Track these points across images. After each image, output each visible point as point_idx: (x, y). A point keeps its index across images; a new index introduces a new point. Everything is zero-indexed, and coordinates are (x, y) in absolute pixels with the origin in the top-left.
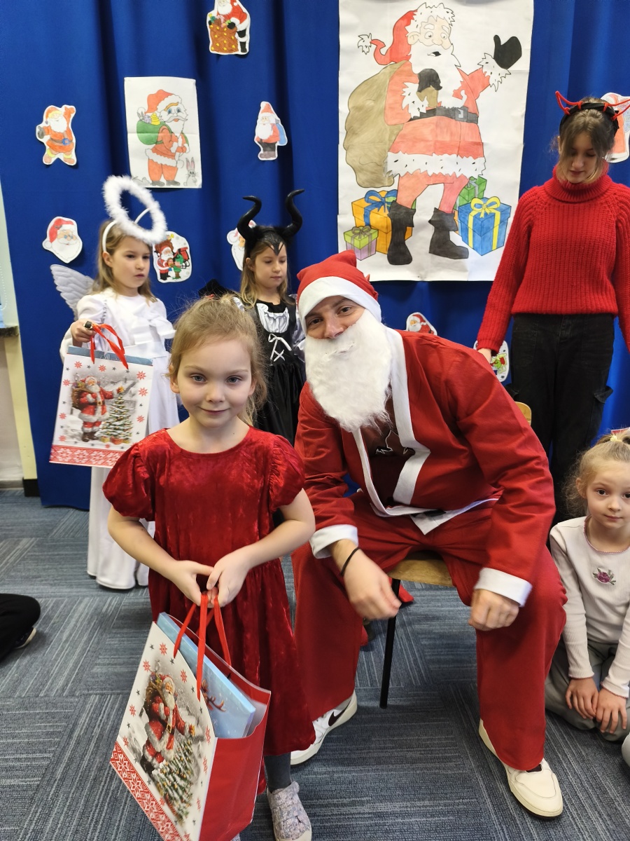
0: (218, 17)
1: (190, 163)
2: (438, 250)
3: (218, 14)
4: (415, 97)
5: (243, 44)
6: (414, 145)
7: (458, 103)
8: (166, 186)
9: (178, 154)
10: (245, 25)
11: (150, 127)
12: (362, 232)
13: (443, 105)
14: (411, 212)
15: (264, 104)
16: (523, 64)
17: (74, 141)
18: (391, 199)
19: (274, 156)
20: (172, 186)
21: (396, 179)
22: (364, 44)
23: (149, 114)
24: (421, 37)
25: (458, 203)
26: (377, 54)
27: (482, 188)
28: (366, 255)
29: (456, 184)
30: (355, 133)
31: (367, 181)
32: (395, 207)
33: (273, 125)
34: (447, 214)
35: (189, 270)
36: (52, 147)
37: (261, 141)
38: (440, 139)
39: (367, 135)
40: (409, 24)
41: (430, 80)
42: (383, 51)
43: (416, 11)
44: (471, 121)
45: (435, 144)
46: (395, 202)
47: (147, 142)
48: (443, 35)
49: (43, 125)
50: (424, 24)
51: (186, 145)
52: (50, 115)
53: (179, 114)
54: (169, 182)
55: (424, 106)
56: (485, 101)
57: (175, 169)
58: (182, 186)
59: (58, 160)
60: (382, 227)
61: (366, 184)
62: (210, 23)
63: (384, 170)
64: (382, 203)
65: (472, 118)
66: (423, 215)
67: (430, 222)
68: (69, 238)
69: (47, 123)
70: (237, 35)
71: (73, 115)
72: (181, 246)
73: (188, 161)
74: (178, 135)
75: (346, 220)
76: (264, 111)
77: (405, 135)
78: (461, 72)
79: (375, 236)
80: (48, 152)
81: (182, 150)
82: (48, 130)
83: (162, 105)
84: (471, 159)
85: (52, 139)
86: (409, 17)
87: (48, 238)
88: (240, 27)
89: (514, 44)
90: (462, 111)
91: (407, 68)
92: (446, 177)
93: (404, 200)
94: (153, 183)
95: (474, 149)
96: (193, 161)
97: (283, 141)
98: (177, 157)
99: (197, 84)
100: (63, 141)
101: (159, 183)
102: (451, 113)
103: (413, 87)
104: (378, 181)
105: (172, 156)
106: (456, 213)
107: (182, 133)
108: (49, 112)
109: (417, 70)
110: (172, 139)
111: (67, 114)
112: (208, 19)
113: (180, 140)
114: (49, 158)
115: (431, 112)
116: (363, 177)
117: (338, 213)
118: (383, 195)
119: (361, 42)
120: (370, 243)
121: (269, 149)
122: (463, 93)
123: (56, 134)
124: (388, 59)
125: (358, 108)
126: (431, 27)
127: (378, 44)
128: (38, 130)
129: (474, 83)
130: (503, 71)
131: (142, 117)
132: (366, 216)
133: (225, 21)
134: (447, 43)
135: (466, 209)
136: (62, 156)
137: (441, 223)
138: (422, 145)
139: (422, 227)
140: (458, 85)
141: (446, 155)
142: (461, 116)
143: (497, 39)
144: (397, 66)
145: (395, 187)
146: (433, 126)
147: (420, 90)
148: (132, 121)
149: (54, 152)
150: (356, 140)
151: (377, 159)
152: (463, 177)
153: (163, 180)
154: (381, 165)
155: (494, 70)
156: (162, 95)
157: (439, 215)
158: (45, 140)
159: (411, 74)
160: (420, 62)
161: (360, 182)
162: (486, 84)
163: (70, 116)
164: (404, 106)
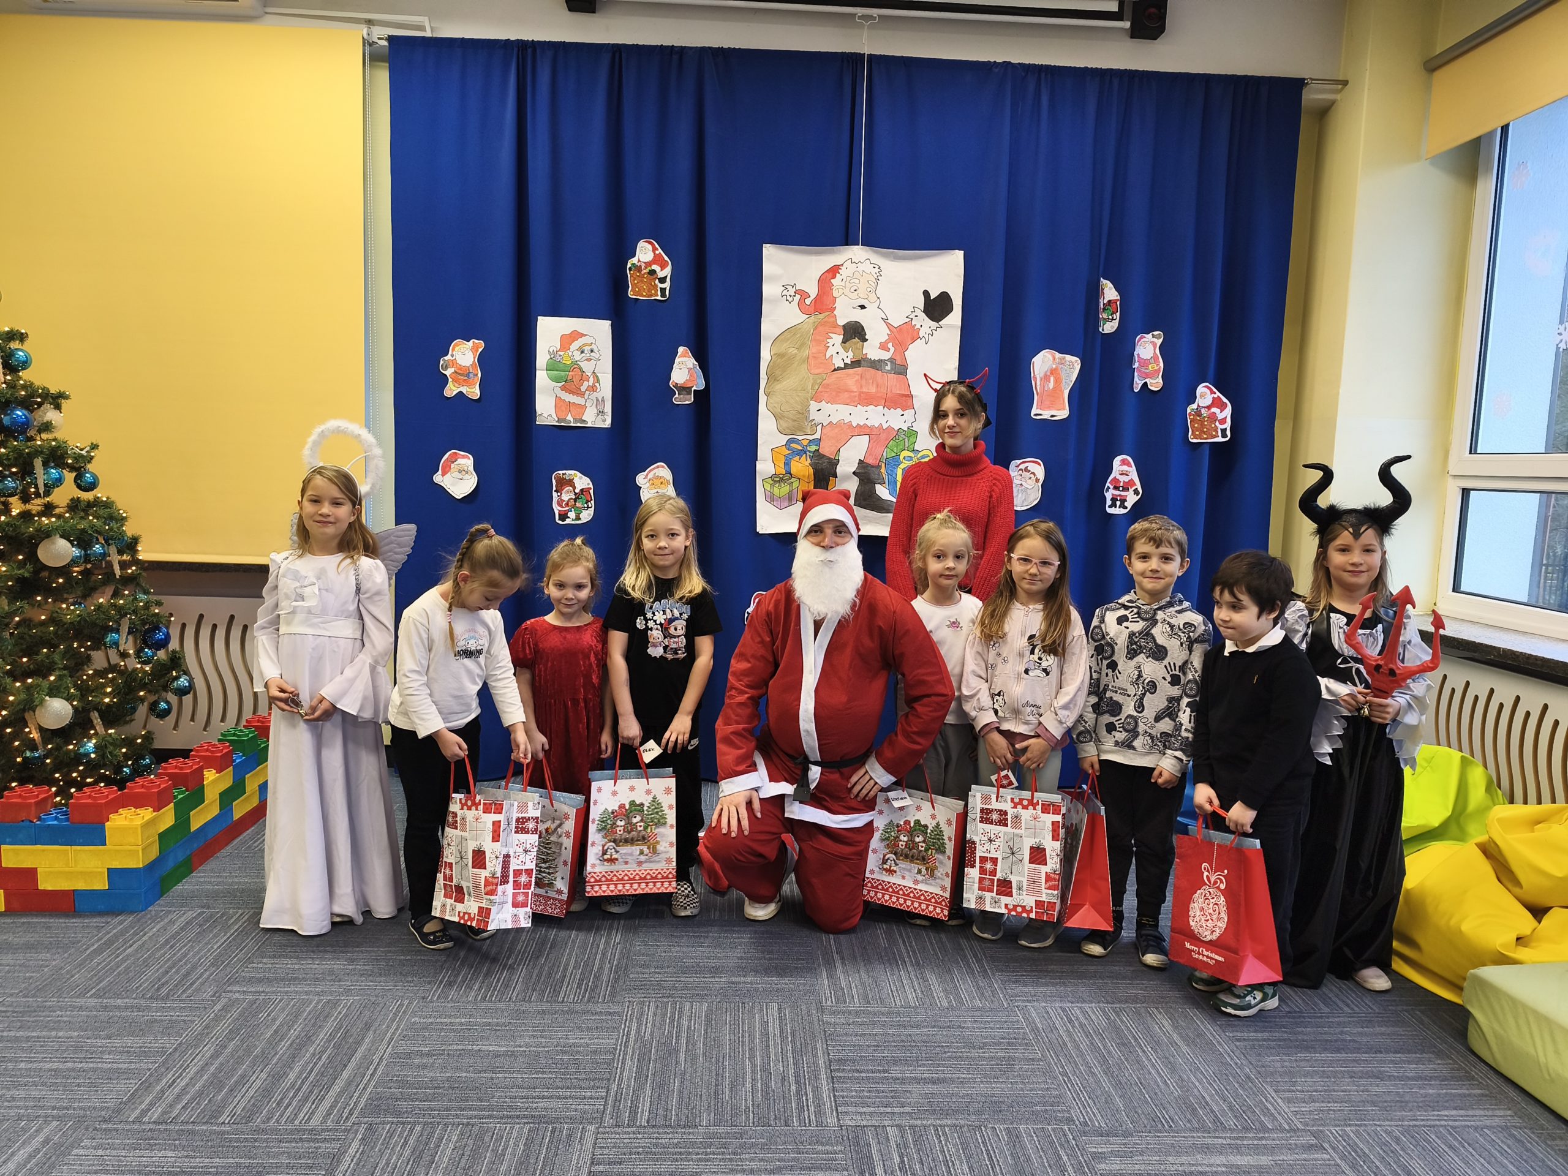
0: (639, 264)
1: (600, 402)
2: (864, 503)
3: (639, 261)
4: (838, 347)
5: (663, 290)
6: (836, 395)
7: (886, 356)
8: (572, 424)
9: (587, 392)
10: (667, 272)
11: (561, 365)
12: (781, 480)
13: (869, 356)
14: (834, 463)
15: (681, 349)
16: (955, 318)
17: (479, 375)
18: (813, 448)
19: (690, 400)
20: (579, 425)
21: (819, 428)
22: (788, 294)
23: (562, 353)
24: (846, 291)
25: (885, 454)
26: (801, 304)
27: (912, 440)
28: (786, 504)
29: (883, 436)
30: (776, 380)
31: (788, 428)
32: (817, 456)
33: (690, 370)
34: (873, 467)
35: (591, 511)
36: (455, 380)
37: (676, 385)
38: (865, 390)
39: (788, 383)
40: (834, 277)
41: (854, 332)
42: (808, 301)
43: (842, 265)
44: (900, 373)
45: (860, 395)
46: (817, 451)
47: (556, 380)
48: (869, 290)
49: (446, 358)
50: (849, 279)
51: (597, 385)
52: (457, 349)
53: (592, 354)
54: (576, 420)
55: (849, 357)
56: (915, 354)
57: (584, 407)
58: (589, 425)
59: (461, 392)
60: (804, 476)
61: (788, 431)
62: (630, 269)
63: (807, 418)
64: (804, 452)
65: (901, 370)
66: (847, 466)
67: (854, 473)
68: (464, 473)
69: (452, 356)
70: (657, 281)
71: (480, 350)
72: (583, 487)
73: (597, 400)
74: (589, 374)
75: (765, 466)
76: (680, 356)
77: (828, 385)
78: (888, 325)
79: (796, 484)
80: (450, 384)
81: (593, 389)
82: (454, 362)
83: (575, 345)
84: (899, 411)
85: (455, 372)
86: (834, 270)
87: (440, 472)
88: (661, 274)
89: (945, 298)
90: (889, 363)
91: (832, 319)
92: (871, 428)
93: (827, 450)
94: (558, 421)
95: (904, 401)
96: (603, 400)
97: (700, 384)
98: (586, 398)
99: (612, 325)
100: (468, 375)
101: (565, 420)
102: (877, 365)
103: (837, 339)
104: (801, 429)
105: (582, 395)
106: (883, 465)
107: (594, 372)
108: (457, 345)
109: (842, 322)
110: (583, 377)
111: (474, 349)
112: (629, 265)
113: (591, 379)
114: (451, 390)
115: (856, 364)
116: (784, 424)
117: (755, 458)
118: (805, 443)
119: (785, 292)
120: (791, 492)
121: (684, 393)
122: (890, 345)
123: (461, 367)
124: (813, 309)
125: (781, 355)
126: (857, 281)
127: (803, 294)
128: (442, 362)
129: (903, 336)
130: (934, 324)
131: (553, 355)
132: (787, 464)
133: (646, 268)
134: (873, 297)
135: (894, 461)
136: (464, 390)
137: (866, 474)
138: (846, 395)
139: (846, 478)
140: (885, 338)
141: (872, 407)
142: (888, 368)
143: (926, 294)
144: (821, 316)
145: (817, 436)
146: (858, 377)
147: (844, 342)
148: (542, 359)
149: (457, 385)
150: (778, 387)
151: (799, 408)
152: (890, 428)
153: (569, 418)
154: (804, 413)
155: (924, 324)
156: (576, 335)
157: (864, 468)
158: (448, 372)
159: (836, 325)
160: (844, 314)
161: (780, 429)
162: (915, 337)
163: (477, 351)
164: (828, 356)
